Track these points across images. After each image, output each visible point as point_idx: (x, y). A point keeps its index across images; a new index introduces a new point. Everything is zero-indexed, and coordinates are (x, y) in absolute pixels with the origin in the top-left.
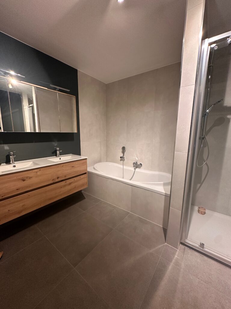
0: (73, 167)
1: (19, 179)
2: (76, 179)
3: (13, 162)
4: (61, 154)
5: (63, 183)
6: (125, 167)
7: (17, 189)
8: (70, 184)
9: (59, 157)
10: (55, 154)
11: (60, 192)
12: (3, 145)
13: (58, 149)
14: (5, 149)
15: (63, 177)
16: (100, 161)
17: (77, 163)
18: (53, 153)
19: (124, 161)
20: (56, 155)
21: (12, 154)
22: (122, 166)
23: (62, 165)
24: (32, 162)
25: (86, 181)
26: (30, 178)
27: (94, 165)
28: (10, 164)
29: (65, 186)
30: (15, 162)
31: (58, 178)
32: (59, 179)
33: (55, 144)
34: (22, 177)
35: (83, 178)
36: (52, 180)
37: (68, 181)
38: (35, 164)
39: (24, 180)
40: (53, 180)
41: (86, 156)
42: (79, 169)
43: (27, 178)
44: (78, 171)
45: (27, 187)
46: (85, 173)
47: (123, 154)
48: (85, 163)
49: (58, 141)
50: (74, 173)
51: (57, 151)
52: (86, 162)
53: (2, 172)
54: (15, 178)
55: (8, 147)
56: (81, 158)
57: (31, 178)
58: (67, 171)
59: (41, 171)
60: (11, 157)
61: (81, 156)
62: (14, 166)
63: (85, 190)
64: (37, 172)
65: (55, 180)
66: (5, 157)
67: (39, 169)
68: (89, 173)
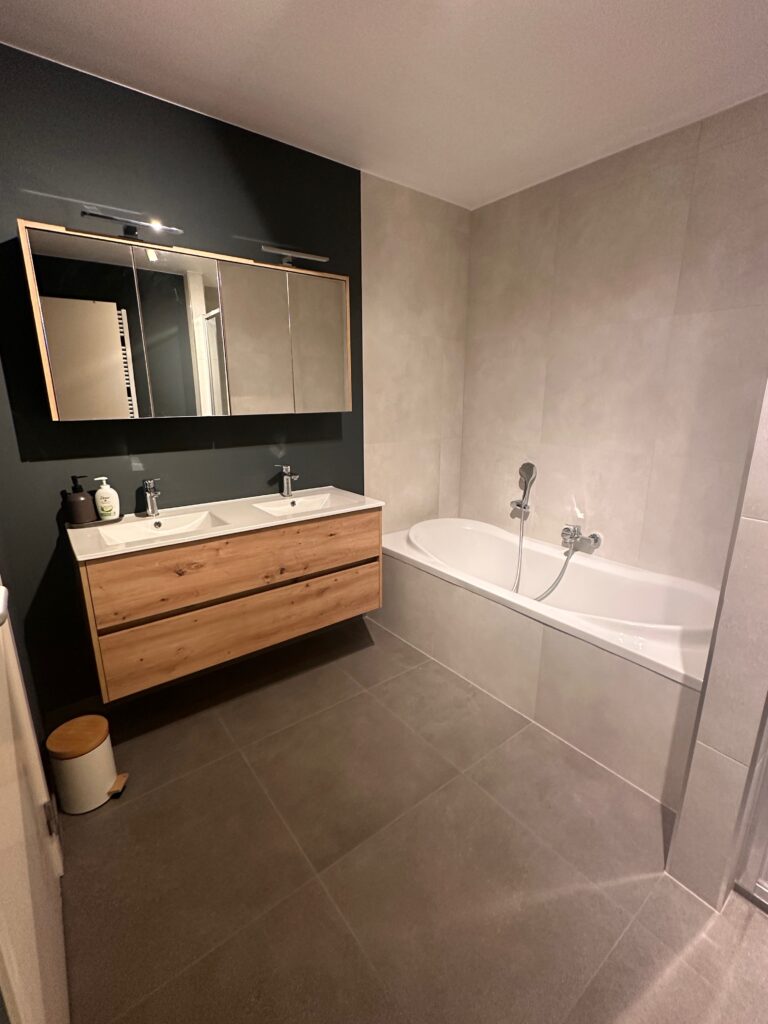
0: (331, 535)
1: (167, 570)
2: (341, 576)
3: (153, 512)
4: (296, 486)
5: (298, 589)
6: (527, 543)
7: (163, 600)
8: (321, 592)
9: (290, 495)
10: (276, 486)
11: (289, 617)
12: (126, 457)
13: (287, 469)
14: (134, 469)
15: (299, 570)
16: (432, 513)
17: (345, 522)
18: (271, 482)
19: (525, 518)
20: (281, 491)
21: (152, 486)
22: (515, 539)
23: (296, 528)
24: (206, 513)
25: (376, 585)
26: (199, 566)
27: (409, 528)
28: (147, 515)
29: (303, 598)
30: (159, 511)
31: (282, 571)
32: (287, 576)
33: (278, 451)
34: (174, 562)
35: (368, 575)
36: (264, 575)
37: (316, 584)
38: (217, 521)
39: (181, 574)
40: (267, 577)
41: (379, 499)
42: (354, 544)
43: (189, 568)
44: (349, 550)
45: (196, 593)
46: (375, 559)
47: (522, 492)
48: (376, 526)
49: (289, 441)
50: (335, 557)
51: (285, 478)
52: (378, 521)
53: (128, 544)
54: (157, 565)
55: (140, 465)
56: (363, 503)
57: (202, 566)
58: (312, 550)
59: (229, 545)
60: (148, 495)
61: (366, 498)
62: (158, 524)
63: (373, 613)
64: (218, 550)
65: (272, 576)
66: (134, 494)
67: (225, 541)
68: (388, 555)
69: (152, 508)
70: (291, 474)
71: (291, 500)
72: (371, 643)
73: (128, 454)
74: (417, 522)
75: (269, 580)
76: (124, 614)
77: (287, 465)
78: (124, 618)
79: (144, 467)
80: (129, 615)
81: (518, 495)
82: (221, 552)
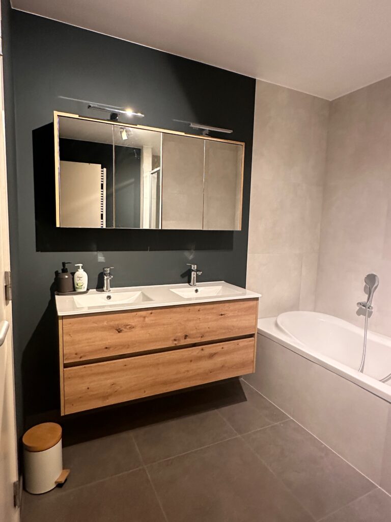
0: (222, 315)
1: (112, 328)
2: (226, 345)
3: (107, 289)
4: (200, 279)
5: (196, 351)
6: (371, 336)
7: (106, 348)
8: (211, 356)
9: (194, 285)
10: (186, 278)
11: (188, 371)
12: (95, 253)
13: (194, 267)
14: (99, 261)
15: (197, 337)
16: (294, 306)
17: (232, 306)
18: (183, 276)
19: (369, 316)
20: (189, 282)
21: (108, 272)
22: (360, 332)
23: (198, 307)
24: (140, 292)
25: (252, 356)
26: (132, 328)
27: (277, 316)
28: (104, 291)
29: (199, 358)
30: (111, 289)
31: (186, 337)
32: (189, 341)
33: (189, 255)
34: (117, 323)
35: (246, 347)
36: (173, 339)
37: (209, 349)
38: (146, 298)
39: (119, 331)
40: (175, 340)
41: (258, 293)
42: (237, 322)
43: (125, 328)
44: (233, 326)
45: (128, 346)
46: (252, 336)
47: (367, 296)
48: (254, 310)
49: (197, 249)
50: (224, 331)
51: (193, 273)
52: (256, 307)
53: (89, 308)
54: (105, 323)
55: (103, 258)
56: (245, 294)
57: (133, 327)
58: (209, 324)
59: (152, 315)
60: (105, 278)
61: (247, 291)
62: (109, 297)
63: (247, 377)
64: (145, 317)
65: (179, 340)
66: (97, 277)
67: (150, 312)
68: (261, 334)
69: (107, 287)
70: (197, 271)
71: (195, 288)
72: (245, 399)
73: (97, 251)
74: (283, 312)
75: (176, 342)
76: (82, 355)
77: (194, 264)
78: (81, 358)
79: (106, 259)
80: (85, 356)
81: (364, 298)
82: (147, 319)
